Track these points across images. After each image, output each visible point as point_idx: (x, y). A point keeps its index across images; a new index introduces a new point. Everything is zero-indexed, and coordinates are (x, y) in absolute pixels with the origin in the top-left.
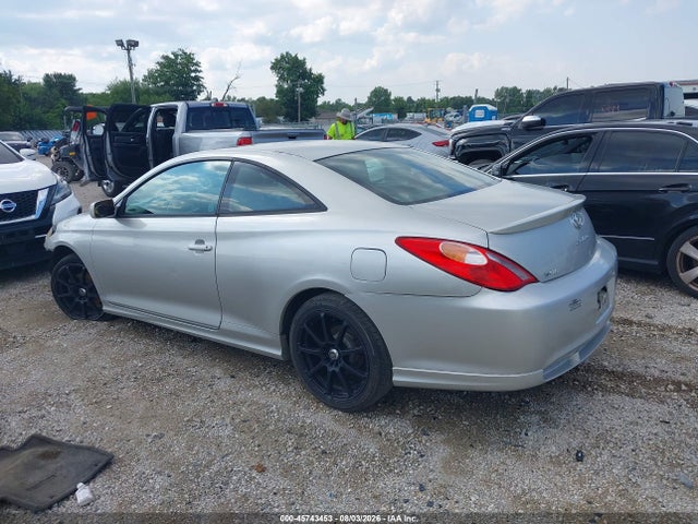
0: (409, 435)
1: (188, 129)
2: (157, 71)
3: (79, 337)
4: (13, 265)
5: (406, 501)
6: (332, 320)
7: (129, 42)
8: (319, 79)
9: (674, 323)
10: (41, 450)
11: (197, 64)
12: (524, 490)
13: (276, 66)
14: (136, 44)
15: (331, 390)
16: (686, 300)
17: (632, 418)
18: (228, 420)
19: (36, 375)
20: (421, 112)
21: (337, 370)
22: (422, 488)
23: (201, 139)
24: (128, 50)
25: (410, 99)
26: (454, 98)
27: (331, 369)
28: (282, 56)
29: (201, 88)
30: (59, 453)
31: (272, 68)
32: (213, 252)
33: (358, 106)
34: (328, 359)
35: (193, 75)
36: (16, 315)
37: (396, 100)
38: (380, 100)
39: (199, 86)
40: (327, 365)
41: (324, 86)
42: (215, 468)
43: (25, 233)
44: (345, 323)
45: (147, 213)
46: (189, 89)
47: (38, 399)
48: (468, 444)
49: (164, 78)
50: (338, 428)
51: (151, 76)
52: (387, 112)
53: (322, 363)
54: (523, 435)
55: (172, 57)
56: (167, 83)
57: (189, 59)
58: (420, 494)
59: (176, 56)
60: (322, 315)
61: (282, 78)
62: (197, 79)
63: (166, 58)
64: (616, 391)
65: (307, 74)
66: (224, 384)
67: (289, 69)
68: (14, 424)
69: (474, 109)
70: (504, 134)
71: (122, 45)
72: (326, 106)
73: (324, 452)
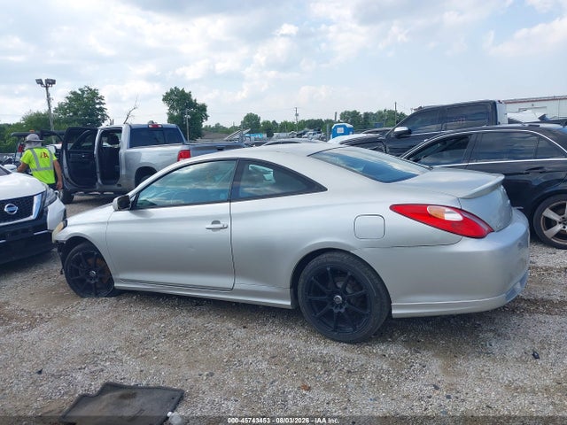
0: (407, 354)
1: (132, 145)
2: (66, 104)
3: (95, 310)
4: (14, 258)
5: (430, 397)
6: (338, 272)
7: (47, 81)
8: (203, 108)
9: (552, 265)
10: (118, 393)
11: (101, 98)
12: (510, 381)
13: (166, 98)
14: (53, 82)
15: (336, 328)
16: (550, 250)
17: (557, 328)
18: (260, 358)
19: (76, 341)
20: (285, 132)
21: (342, 310)
22: (436, 388)
23: (139, 153)
24: (47, 87)
25: (274, 122)
26: (309, 121)
27: (336, 311)
28: (172, 90)
29: (104, 118)
30: (135, 394)
31: (164, 100)
32: (229, 229)
33: (234, 129)
34: (333, 304)
35: (98, 106)
36: (29, 298)
37: (264, 123)
38: (252, 123)
39: (103, 115)
40: (333, 308)
41: (207, 113)
42: (269, 392)
43: (25, 231)
44: (349, 274)
45: (153, 205)
46: (95, 118)
47: (89, 359)
48: (452, 355)
49: (73, 110)
50: (349, 355)
51: (61, 108)
52: (257, 132)
53: (329, 307)
54: (488, 346)
55: (80, 92)
56: (75, 114)
57: (94, 94)
58: (438, 392)
59: (83, 92)
60: (328, 269)
61: (172, 108)
62: (101, 110)
63: (74, 93)
64: (536, 311)
65: (193, 104)
66: (240, 333)
67: (178, 101)
68: (79, 378)
69: (336, 127)
70: (381, 141)
71: (42, 83)
72: (209, 129)
73: (349, 372)
